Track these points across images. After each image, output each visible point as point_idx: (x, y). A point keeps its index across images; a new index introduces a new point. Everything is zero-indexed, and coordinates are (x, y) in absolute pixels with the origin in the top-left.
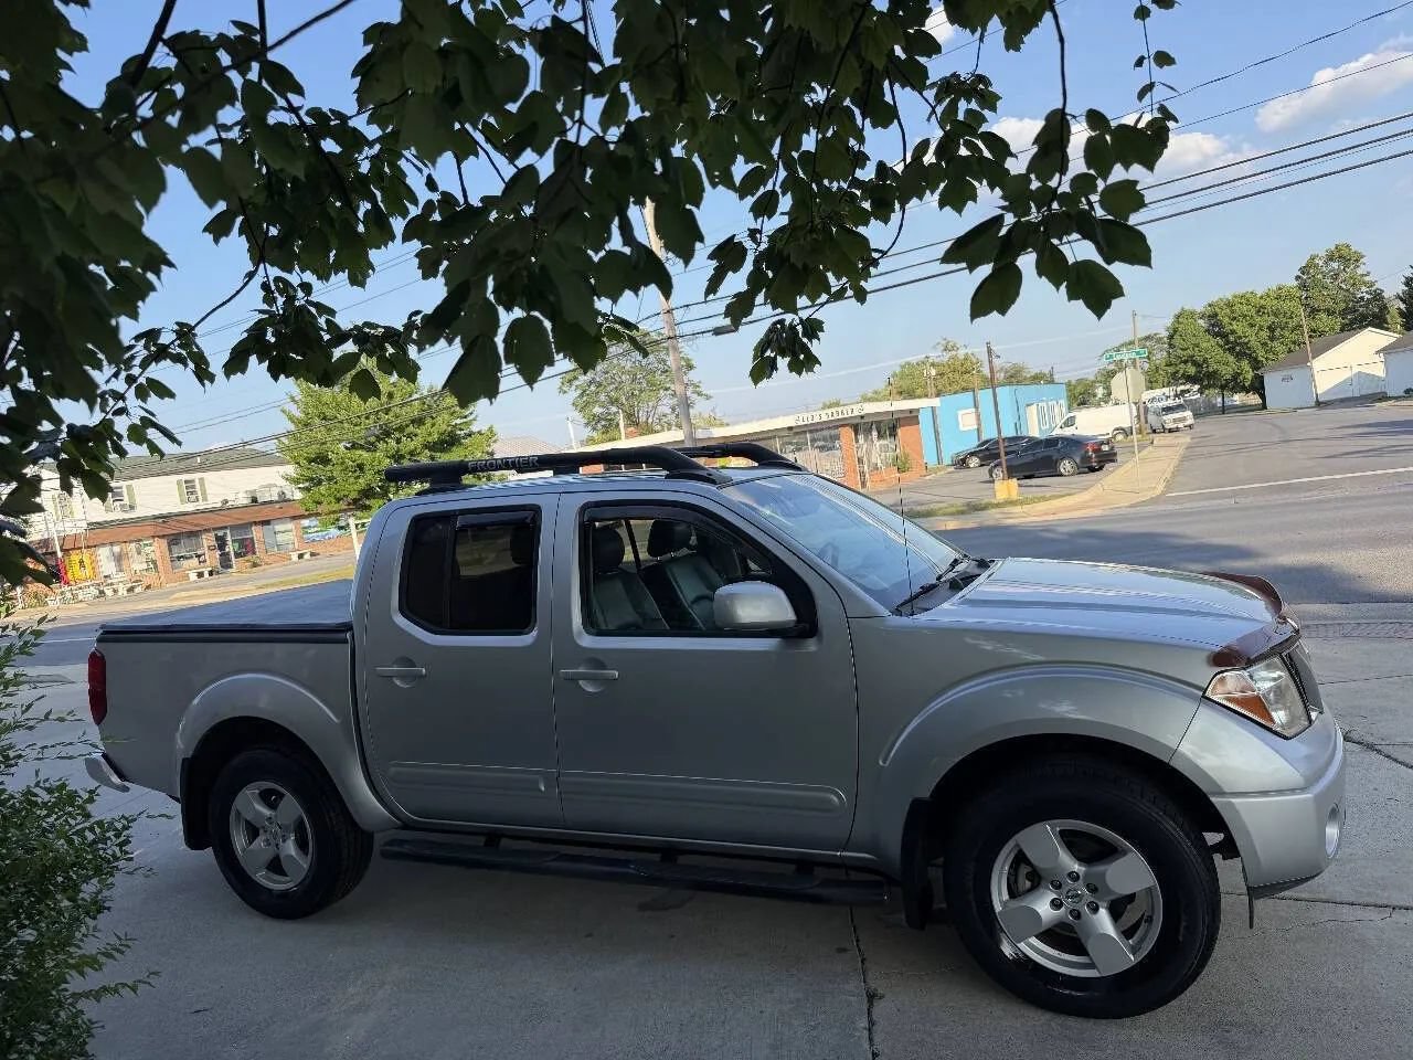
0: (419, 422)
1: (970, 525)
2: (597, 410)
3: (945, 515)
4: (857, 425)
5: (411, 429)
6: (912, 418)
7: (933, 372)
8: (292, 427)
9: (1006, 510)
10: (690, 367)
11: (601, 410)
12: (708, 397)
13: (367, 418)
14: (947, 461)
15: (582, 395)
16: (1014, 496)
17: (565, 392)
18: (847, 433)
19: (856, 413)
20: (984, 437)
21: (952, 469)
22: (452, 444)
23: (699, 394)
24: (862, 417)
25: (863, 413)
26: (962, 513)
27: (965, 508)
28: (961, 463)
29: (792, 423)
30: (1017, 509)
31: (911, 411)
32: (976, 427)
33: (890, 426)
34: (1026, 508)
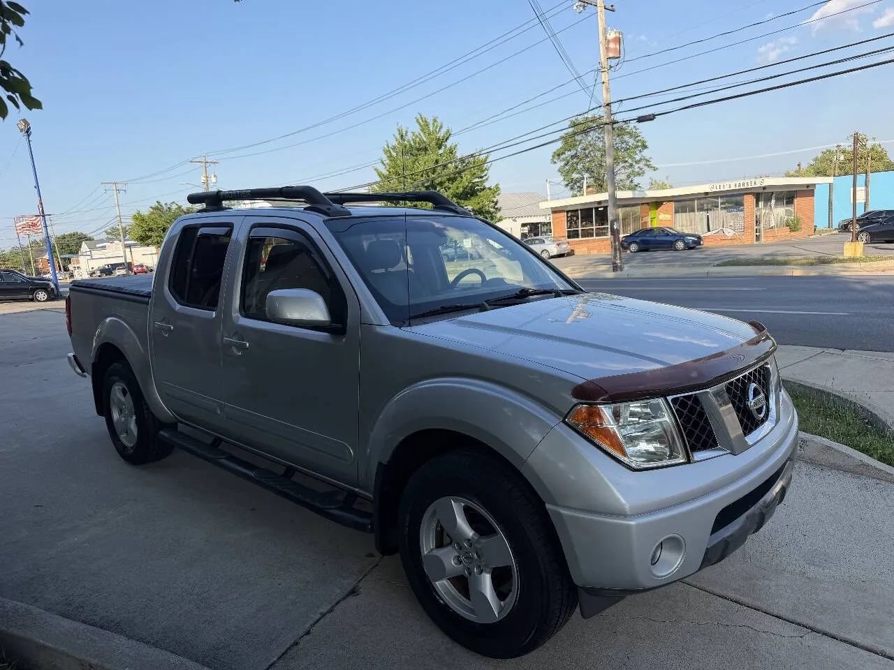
0: (452, 180)
1: (813, 274)
2: (575, 176)
3: (796, 265)
4: (759, 193)
5: (447, 184)
6: (809, 191)
7: (842, 158)
8: (378, 179)
9: (846, 265)
10: (645, 147)
11: (577, 176)
12: (655, 169)
13: (422, 176)
14: (835, 225)
15: (566, 165)
16: (859, 254)
17: (555, 162)
18: (749, 200)
19: (758, 185)
20: (870, 209)
21: (837, 232)
22: (472, 195)
23: (648, 166)
24: (764, 188)
25: (763, 185)
26: (812, 264)
27: (814, 261)
28: (845, 228)
29: (708, 190)
30: (855, 265)
31: (808, 186)
32: (864, 201)
33: (788, 196)
34: (863, 264)
